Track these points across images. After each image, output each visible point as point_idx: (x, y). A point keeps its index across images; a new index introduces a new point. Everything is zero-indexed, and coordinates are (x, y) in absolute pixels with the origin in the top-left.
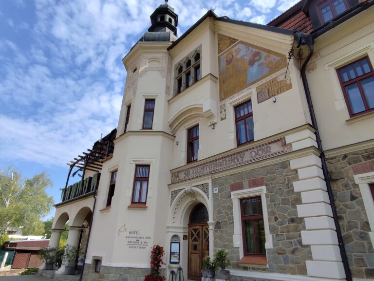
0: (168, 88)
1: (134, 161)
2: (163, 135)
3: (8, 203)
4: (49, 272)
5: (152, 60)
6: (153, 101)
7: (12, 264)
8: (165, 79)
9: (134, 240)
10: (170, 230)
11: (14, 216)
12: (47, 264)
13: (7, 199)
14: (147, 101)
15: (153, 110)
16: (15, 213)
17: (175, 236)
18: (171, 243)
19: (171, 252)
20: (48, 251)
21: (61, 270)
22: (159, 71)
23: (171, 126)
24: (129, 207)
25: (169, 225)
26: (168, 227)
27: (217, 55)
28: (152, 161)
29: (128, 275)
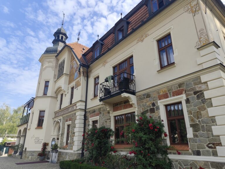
0: (55, 75)
1: (39, 109)
2: (51, 98)
3: (5, 123)
4: (14, 155)
5: (49, 62)
6: (48, 82)
7: (8, 153)
8: (54, 71)
9: (37, 141)
10: (52, 136)
11: (8, 129)
12: (14, 151)
13: (4, 121)
14: (46, 82)
15: (48, 86)
16: (8, 128)
17: (54, 139)
18: (52, 141)
19: (52, 145)
20: (15, 146)
21: (18, 154)
22: (52, 68)
23: (55, 93)
24: (36, 128)
25: (52, 134)
26: (51, 135)
27: (70, 63)
28: (46, 109)
29: (34, 154)
